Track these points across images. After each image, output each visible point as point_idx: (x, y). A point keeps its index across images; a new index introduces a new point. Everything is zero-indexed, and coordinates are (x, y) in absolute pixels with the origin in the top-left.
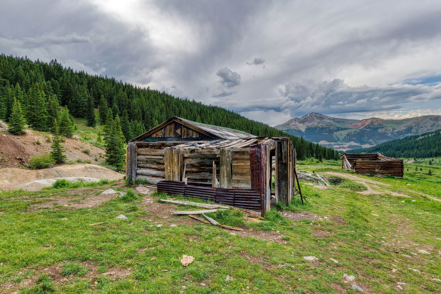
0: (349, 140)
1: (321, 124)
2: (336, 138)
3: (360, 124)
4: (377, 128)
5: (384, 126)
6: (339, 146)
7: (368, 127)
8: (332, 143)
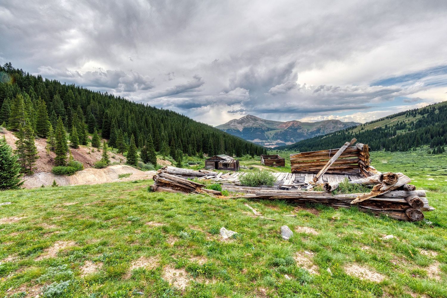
0: (277, 139)
1: (255, 125)
2: (267, 137)
3: (284, 126)
4: (297, 129)
5: (301, 127)
6: (269, 143)
7: (290, 128)
8: (264, 141)
